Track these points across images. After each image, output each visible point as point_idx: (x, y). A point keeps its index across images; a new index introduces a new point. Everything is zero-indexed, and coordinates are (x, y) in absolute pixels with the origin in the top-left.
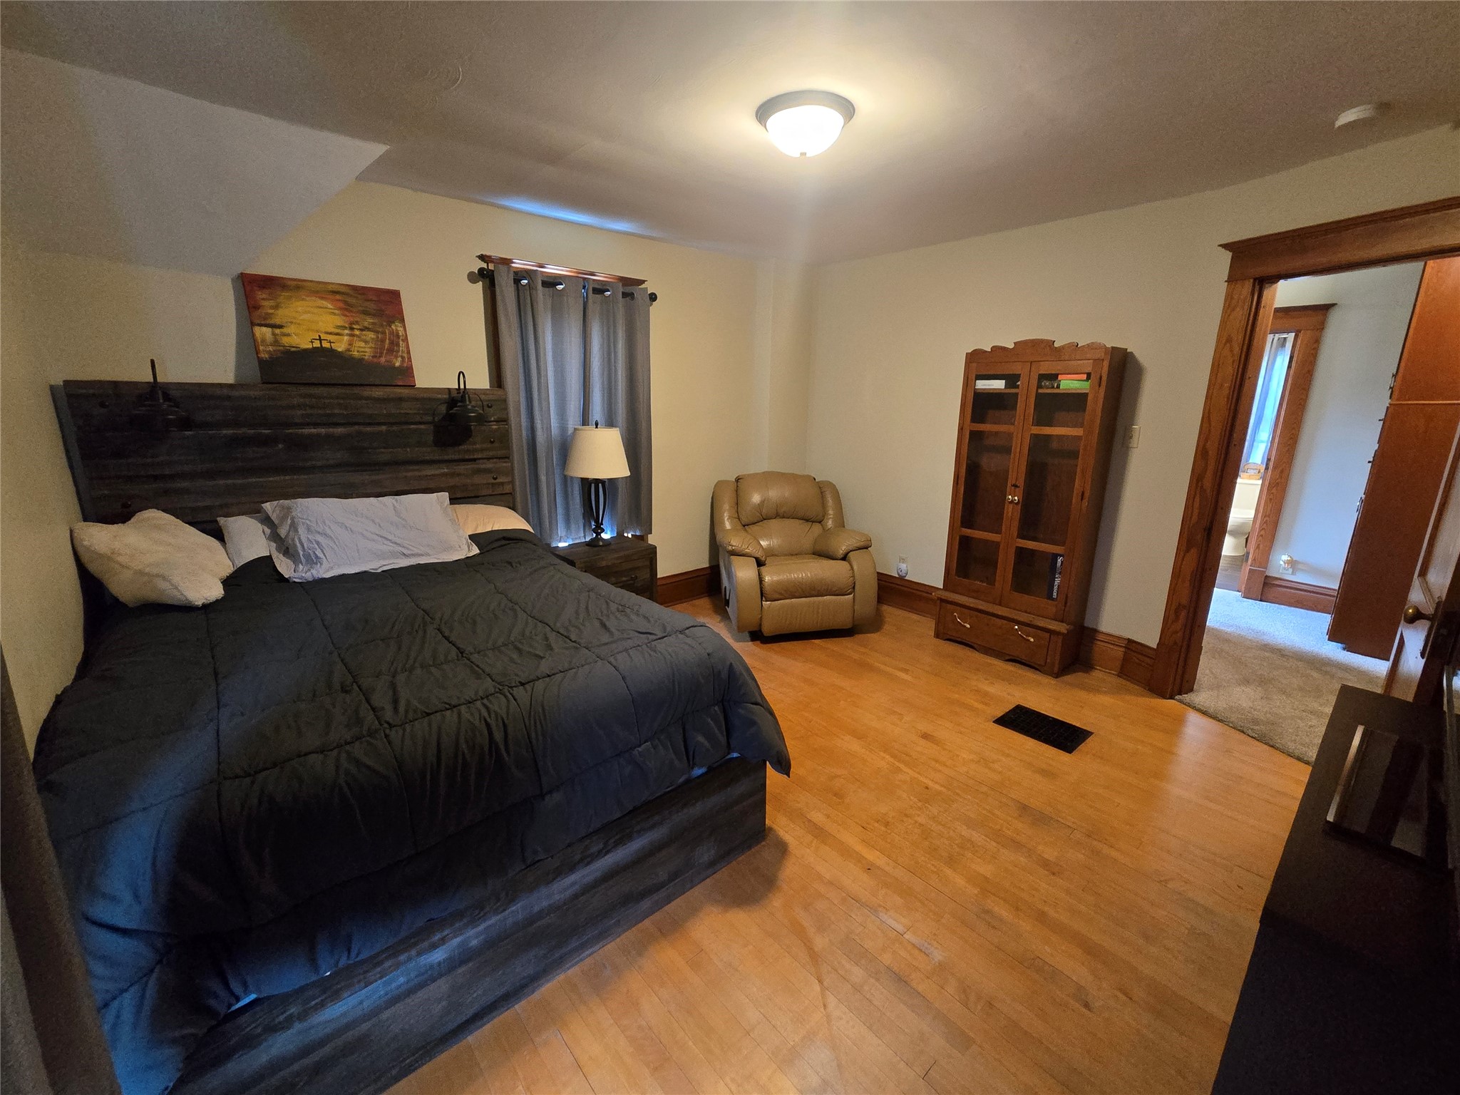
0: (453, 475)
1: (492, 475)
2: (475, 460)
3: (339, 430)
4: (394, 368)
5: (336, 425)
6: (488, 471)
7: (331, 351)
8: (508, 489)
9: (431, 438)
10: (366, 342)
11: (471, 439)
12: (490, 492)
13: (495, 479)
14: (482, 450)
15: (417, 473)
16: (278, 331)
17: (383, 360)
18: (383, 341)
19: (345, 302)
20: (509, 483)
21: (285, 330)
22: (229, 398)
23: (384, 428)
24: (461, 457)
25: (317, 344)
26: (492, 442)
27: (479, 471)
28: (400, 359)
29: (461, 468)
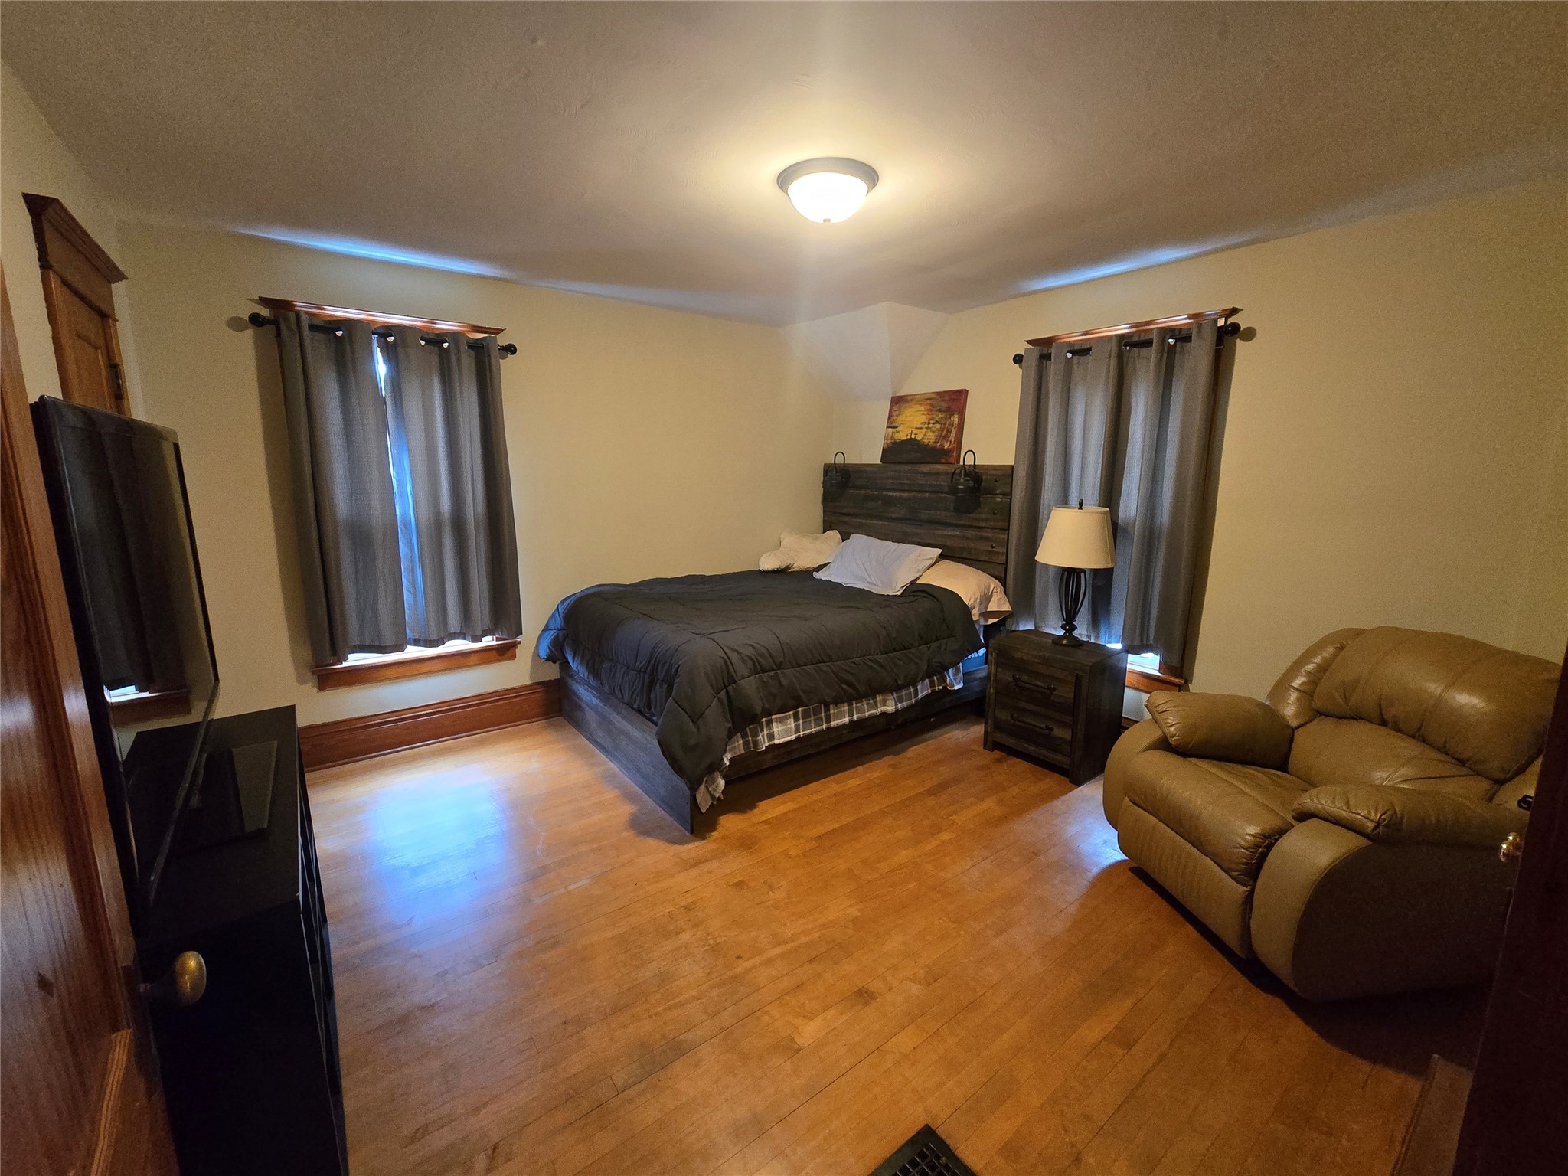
0: (963, 537)
1: (991, 543)
2: (981, 528)
3: (905, 495)
4: (943, 449)
5: (904, 491)
6: (987, 539)
7: (915, 439)
8: (1002, 559)
9: (952, 506)
10: (934, 432)
11: (979, 510)
12: (987, 559)
13: (993, 547)
14: (986, 520)
15: (941, 532)
16: (895, 430)
17: (939, 444)
18: (943, 430)
19: (931, 405)
20: (1003, 553)
21: (898, 429)
22: (865, 472)
23: (927, 495)
24: (970, 523)
25: (909, 437)
26: (994, 514)
27: (981, 538)
28: (949, 443)
29: (969, 533)
